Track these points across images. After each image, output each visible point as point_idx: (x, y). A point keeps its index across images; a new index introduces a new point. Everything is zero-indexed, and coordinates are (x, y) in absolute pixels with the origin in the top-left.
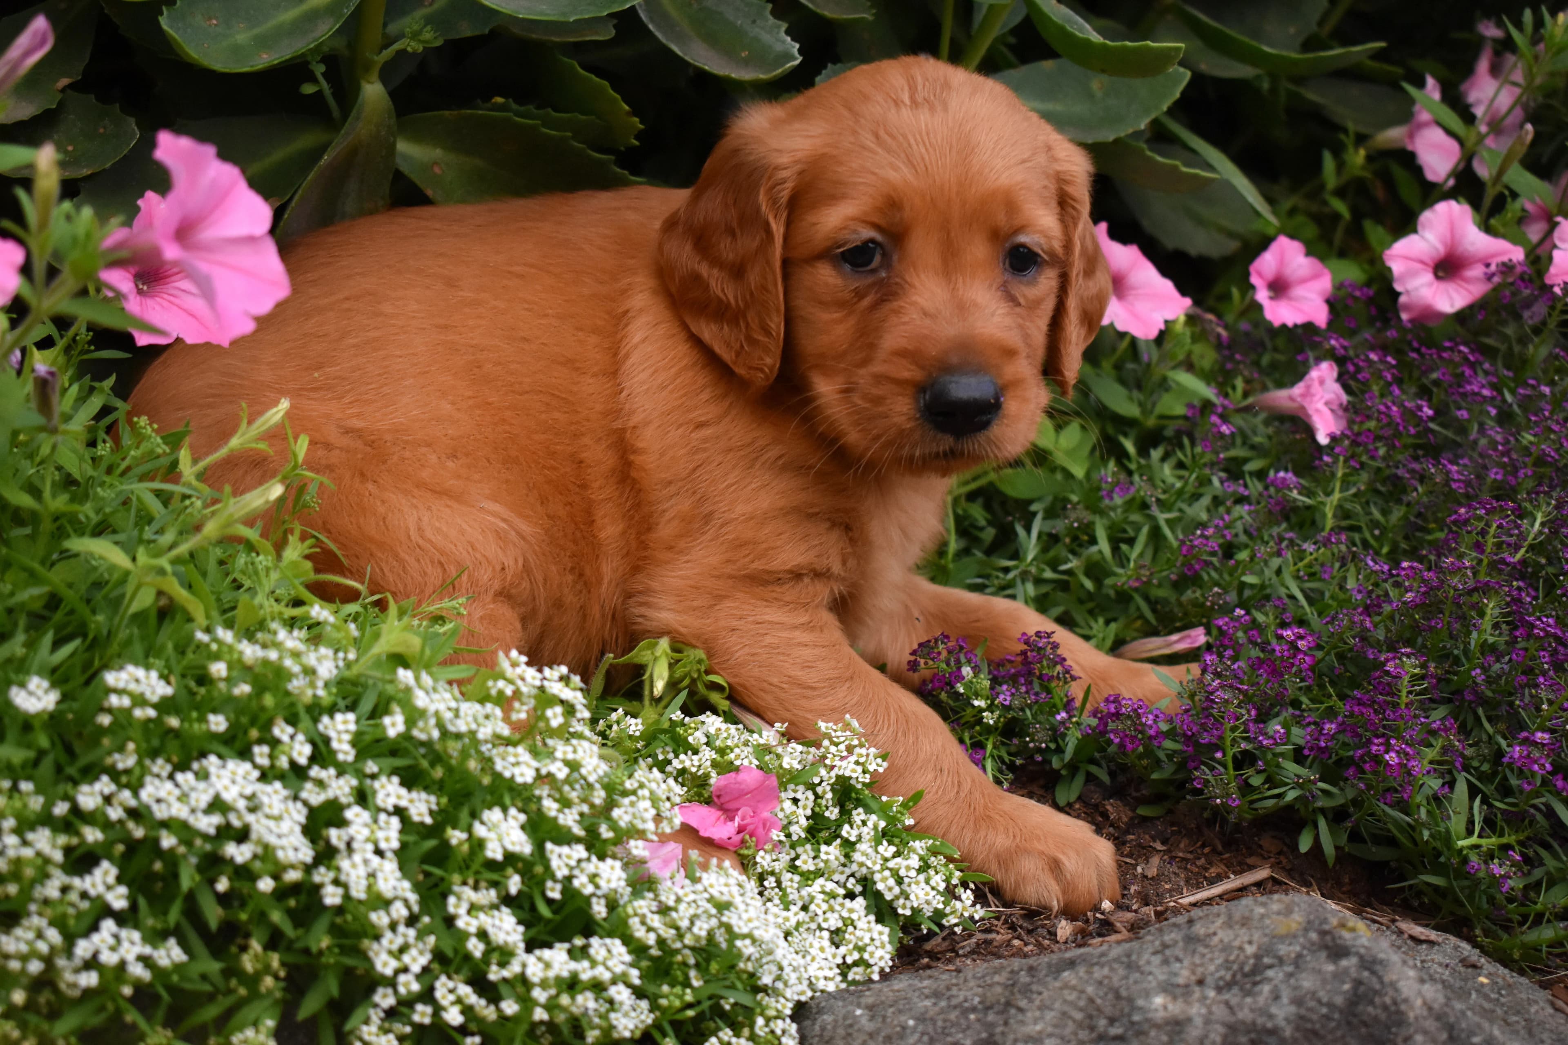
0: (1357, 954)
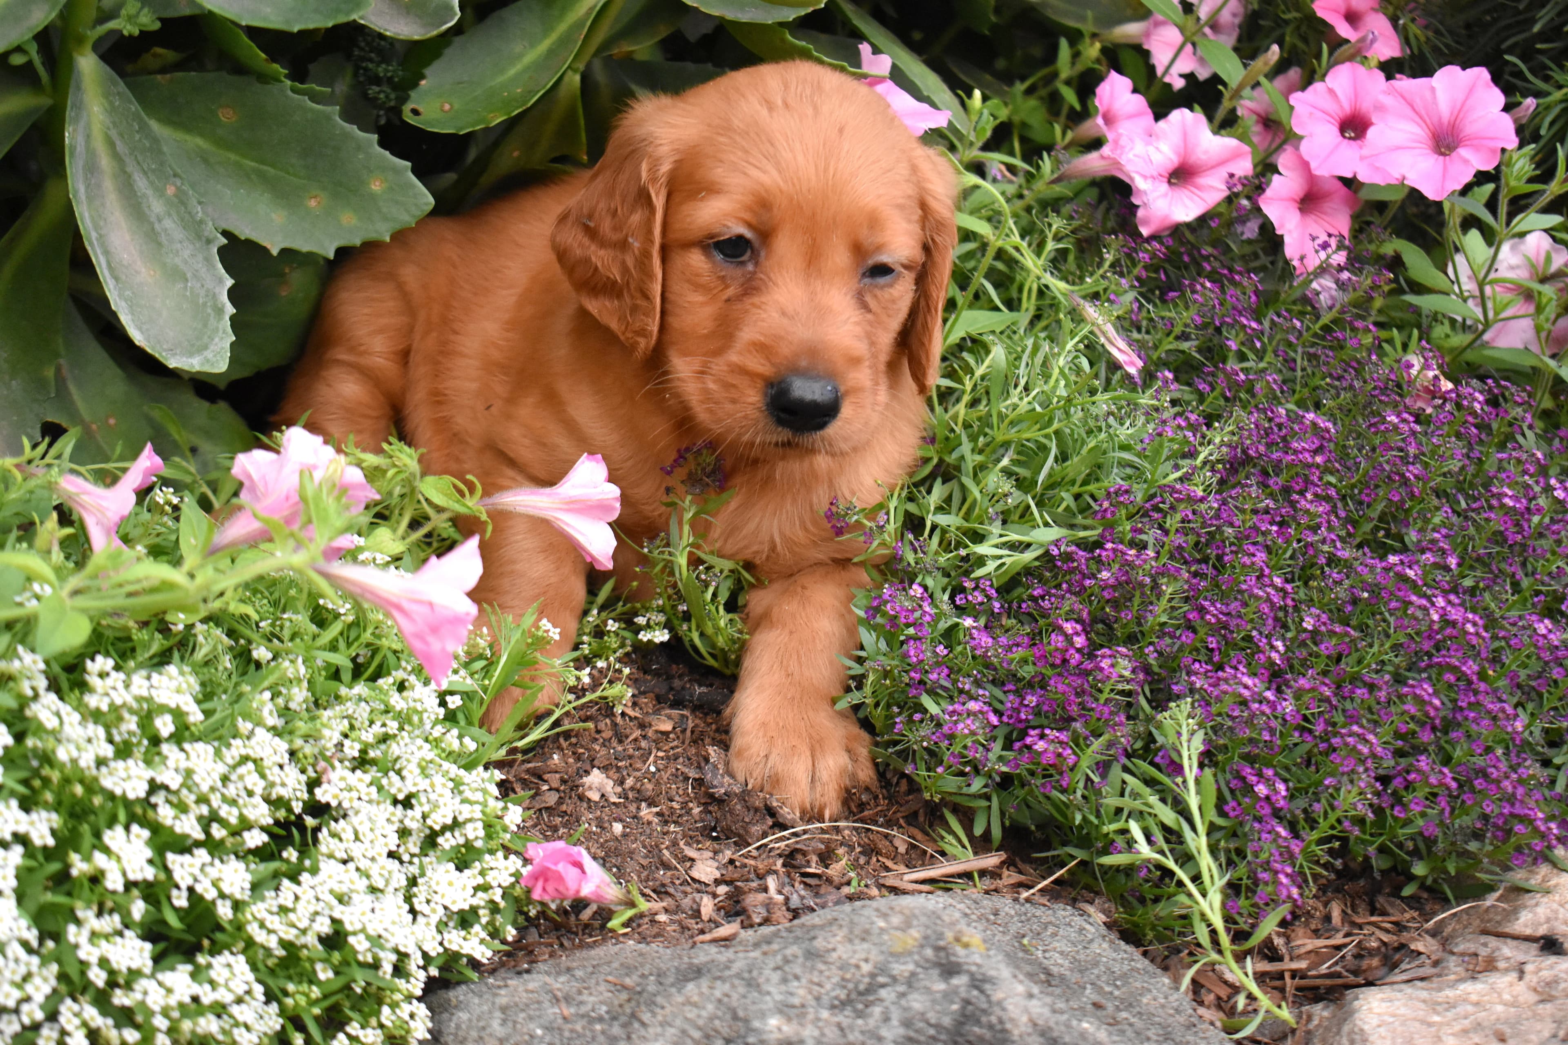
0: (968, 972)
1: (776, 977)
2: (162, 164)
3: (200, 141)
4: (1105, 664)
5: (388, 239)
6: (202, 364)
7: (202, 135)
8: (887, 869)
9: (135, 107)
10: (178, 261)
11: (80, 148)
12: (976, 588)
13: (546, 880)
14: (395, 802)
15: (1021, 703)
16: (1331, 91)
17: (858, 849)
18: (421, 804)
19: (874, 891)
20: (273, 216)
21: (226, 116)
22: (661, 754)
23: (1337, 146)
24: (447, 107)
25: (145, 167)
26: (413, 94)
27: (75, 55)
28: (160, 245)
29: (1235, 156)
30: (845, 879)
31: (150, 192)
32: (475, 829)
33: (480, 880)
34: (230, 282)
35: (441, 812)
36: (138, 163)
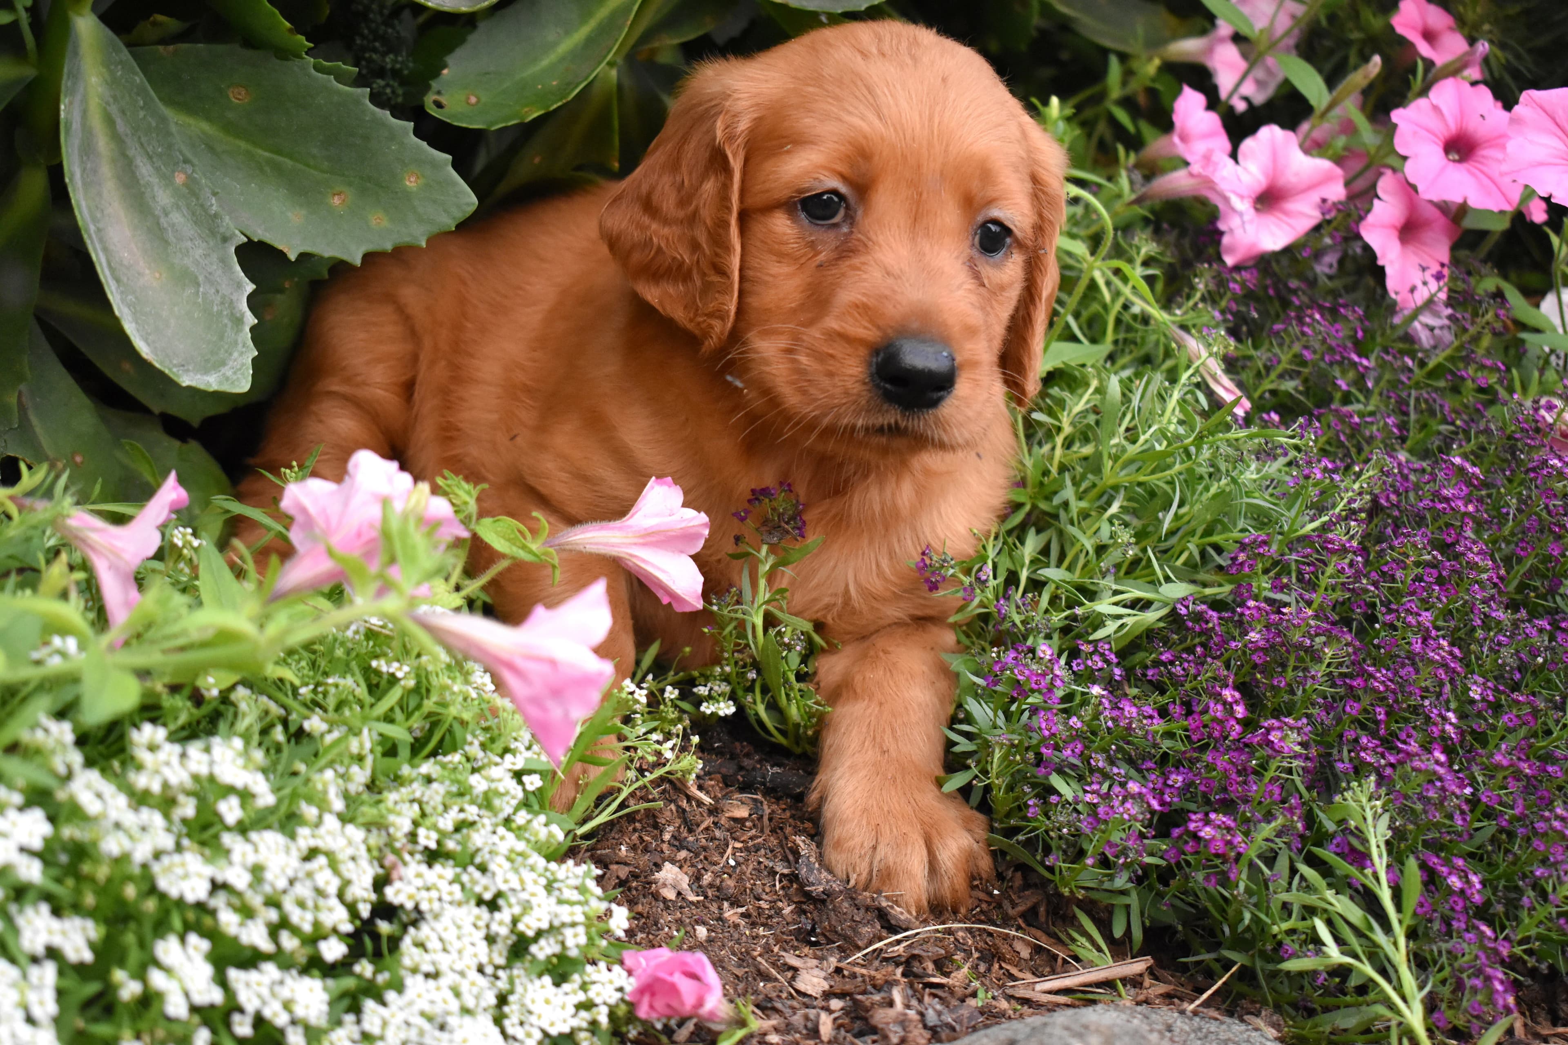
2: (170, 146)
3: (205, 126)
4: (1274, 737)
5: (424, 244)
6: (221, 383)
7: (208, 118)
8: (1015, 979)
9: (139, 78)
10: (187, 261)
11: (76, 125)
12: (1095, 651)
13: (653, 994)
14: (481, 903)
15: (1165, 783)
16: (1436, 108)
17: (976, 955)
18: (510, 906)
19: (1004, 1004)
20: (289, 214)
21: (238, 97)
22: (739, 845)
23: (1443, 169)
24: (473, 100)
25: (150, 149)
26: (434, 84)
27: (71, 14)
28: (167, 243)
29: (1326, 179)
30: (970, 990)
31: (155, 180)
32: (576, 935)
33: (581, 997)
34: (250, 287)
35: (535, 914)
36: (142, 145)
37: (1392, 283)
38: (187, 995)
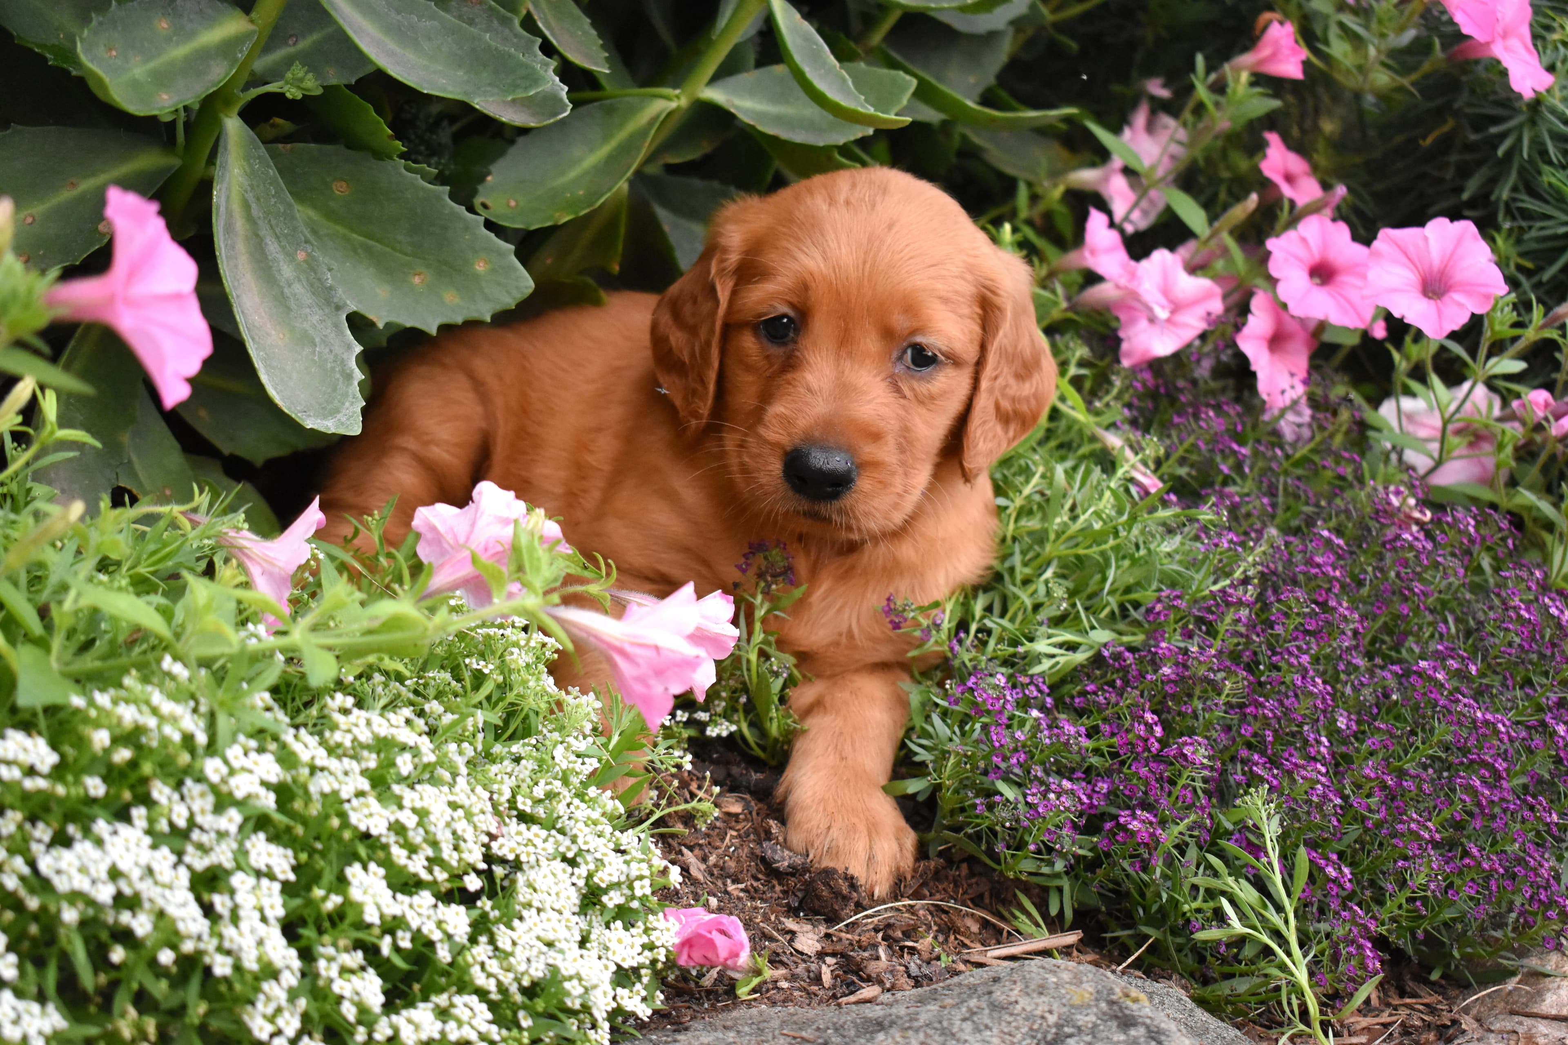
0: (1144, 1024)
1: (968, 1026)
2: (295, 229)
3: (311, 213)
4: (1187, 750)
5: (489, 320)
6: (337, 427)
7: (314, 207)
8: (969, 948)
9: (272, 172)
10: (306, 325)
11: (222, 209)
12: (1031, 683)
14: (564, 859)
15: (1093, 791)
16: (1304, 240)
17: (935, 928)
18: (587, 863)
19: (961, 967)
20: (378, 291)
21: (340, 189)
22: (734, 833)
23: (1308, 291)
24: (513, 203)
25: (278, 230)
26: (479, 191)
27: (222, 116)
28: (289, 309)
29: (1207, 296)
30: (934, 955)
31: (281, 257)
32: (642, 887)
33: (645, 939)
34: (358, 348)
35: (608, 869)
36: (271, 227)
37: (1263, 386)
38: (379, 907)
